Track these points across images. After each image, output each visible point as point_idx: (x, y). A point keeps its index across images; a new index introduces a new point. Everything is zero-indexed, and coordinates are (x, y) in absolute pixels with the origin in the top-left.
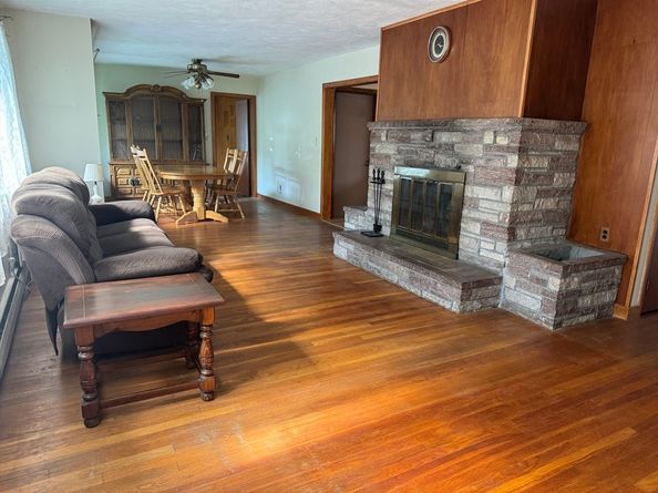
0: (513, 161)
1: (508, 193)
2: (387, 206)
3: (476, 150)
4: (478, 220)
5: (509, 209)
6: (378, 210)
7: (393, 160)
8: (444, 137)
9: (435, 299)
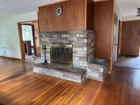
0: (86, 41)
1: (85, 49)
2: (48, 55)
3: (74, 39)
4: (77, 57)
5: (86, 53)
6: (45, 57)
7: (48, 43)
8: (64, 36)
9: (73, 80)
